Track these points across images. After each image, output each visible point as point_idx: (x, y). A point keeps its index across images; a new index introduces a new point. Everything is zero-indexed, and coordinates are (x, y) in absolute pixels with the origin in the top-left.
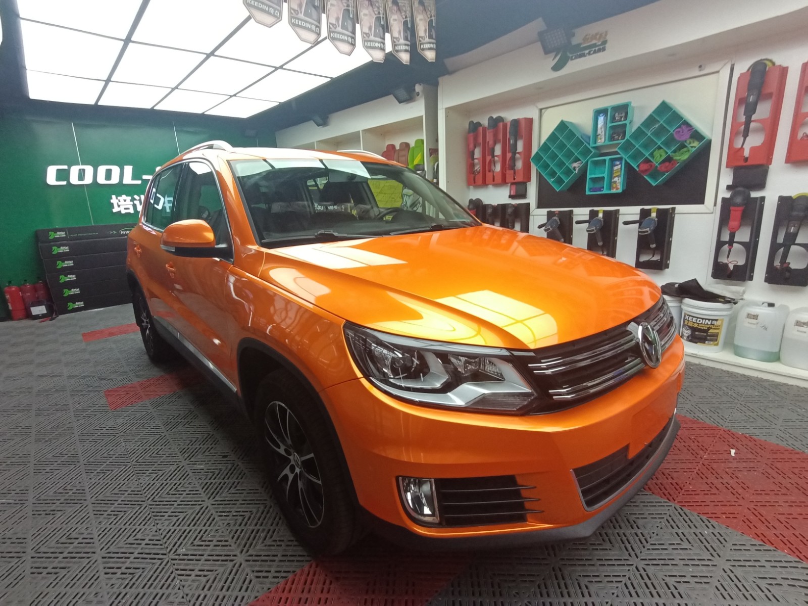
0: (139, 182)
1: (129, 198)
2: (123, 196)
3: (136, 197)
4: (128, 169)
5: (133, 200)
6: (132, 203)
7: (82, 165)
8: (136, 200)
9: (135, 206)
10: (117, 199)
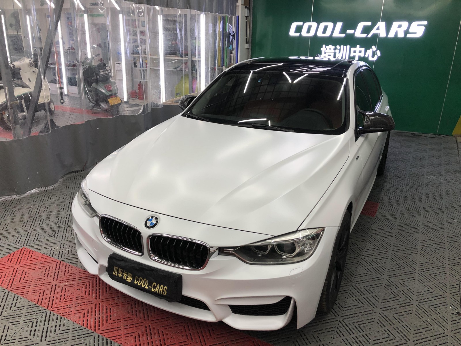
0: (343, 35)
1: (334, 47)
2: (329, 45)
3: (338, 47)
4: (339, 25)
5: (335, 49)
6: (334, 51)
7: (312, 22)
8: (337, 49)
9: (335, 54)
10: (326, 47)
